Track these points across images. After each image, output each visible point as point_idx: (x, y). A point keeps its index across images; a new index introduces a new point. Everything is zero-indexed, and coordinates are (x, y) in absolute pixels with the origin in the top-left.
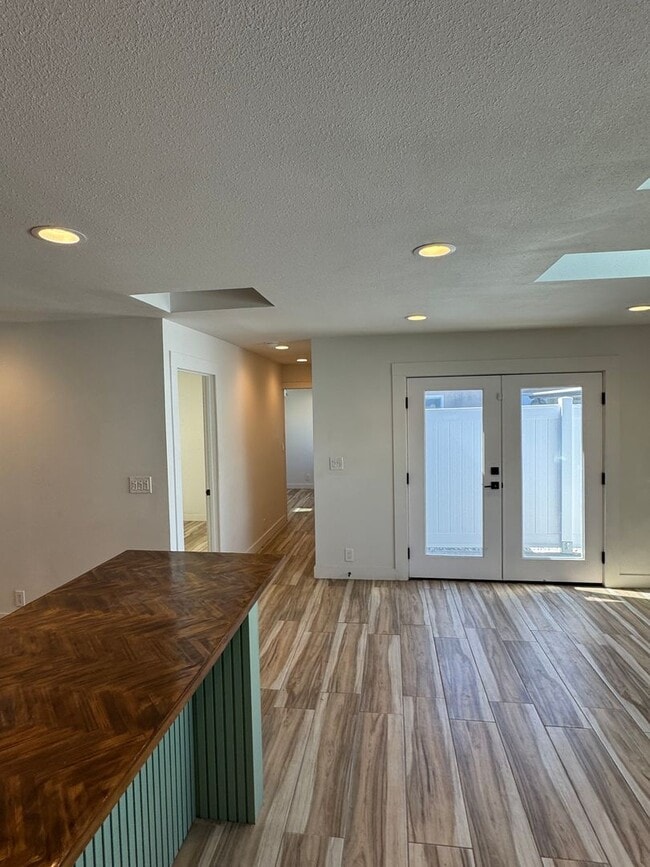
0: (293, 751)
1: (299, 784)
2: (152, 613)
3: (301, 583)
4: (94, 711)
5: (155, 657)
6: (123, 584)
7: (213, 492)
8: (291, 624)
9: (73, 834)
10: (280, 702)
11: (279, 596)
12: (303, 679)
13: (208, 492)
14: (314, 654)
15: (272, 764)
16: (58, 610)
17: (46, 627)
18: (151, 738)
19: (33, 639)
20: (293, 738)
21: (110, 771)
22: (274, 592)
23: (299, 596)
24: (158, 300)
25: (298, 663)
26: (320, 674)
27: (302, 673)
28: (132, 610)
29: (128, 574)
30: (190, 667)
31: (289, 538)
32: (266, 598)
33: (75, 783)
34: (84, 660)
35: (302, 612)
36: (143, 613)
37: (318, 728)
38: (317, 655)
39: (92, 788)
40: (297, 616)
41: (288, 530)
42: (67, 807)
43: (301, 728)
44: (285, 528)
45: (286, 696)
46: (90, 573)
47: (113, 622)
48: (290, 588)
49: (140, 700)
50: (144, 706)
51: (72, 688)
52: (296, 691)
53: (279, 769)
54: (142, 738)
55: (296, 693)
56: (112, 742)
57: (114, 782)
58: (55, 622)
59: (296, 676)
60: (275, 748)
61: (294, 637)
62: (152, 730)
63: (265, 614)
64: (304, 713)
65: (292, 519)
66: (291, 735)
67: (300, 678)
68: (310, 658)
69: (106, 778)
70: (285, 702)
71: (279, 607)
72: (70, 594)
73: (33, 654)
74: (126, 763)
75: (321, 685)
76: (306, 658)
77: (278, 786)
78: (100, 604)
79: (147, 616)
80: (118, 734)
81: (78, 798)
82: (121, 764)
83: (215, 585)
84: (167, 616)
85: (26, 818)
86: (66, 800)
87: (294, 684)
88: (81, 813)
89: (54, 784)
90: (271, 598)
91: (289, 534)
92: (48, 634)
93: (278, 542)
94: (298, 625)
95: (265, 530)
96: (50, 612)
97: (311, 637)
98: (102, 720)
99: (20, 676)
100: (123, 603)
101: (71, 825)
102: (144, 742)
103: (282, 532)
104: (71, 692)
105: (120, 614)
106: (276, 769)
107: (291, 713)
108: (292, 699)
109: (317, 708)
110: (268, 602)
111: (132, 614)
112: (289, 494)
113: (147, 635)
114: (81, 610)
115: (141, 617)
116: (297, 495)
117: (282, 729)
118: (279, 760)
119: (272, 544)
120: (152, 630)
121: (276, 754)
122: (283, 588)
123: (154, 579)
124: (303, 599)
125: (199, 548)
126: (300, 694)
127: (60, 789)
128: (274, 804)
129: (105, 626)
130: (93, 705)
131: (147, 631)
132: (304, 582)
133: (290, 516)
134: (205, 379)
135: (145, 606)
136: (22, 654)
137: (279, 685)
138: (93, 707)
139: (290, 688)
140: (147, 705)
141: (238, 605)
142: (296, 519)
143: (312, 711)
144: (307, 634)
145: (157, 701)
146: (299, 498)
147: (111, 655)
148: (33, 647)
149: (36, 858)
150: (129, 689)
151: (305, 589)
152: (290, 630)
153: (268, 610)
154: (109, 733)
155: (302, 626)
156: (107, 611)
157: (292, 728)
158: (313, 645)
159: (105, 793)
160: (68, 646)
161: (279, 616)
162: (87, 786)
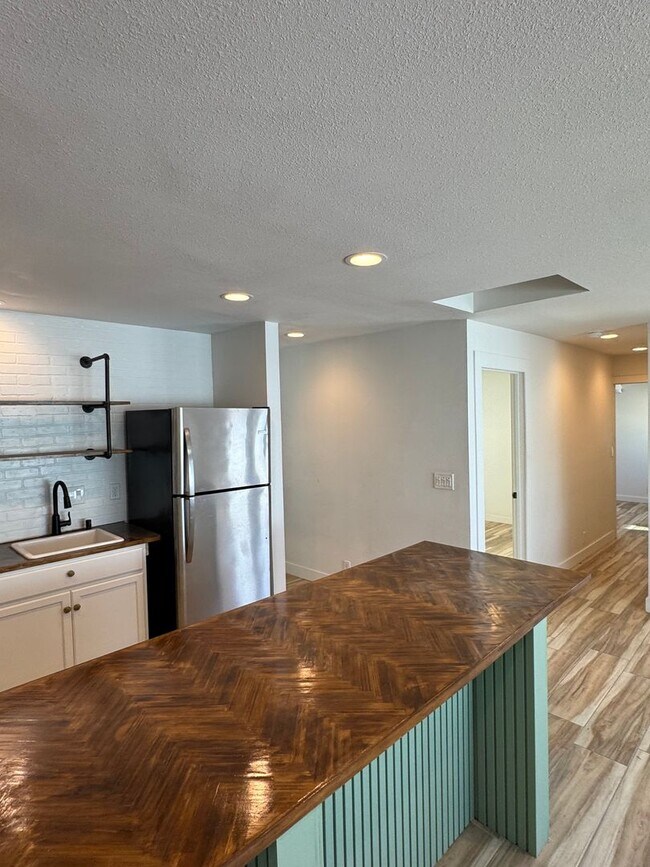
0: (592, 801)
1: (596, 841)
2: (434, 604)
3: (626, 614)
4: (371, 675)
5: (430, 645)
6: (415, 571)
7: (519, 495)
8: (608, 658)
9: (335, 768)
10: (583, 740)
11: (595, 622)
12: (616, 726)
13: (515, 495)
14: (635, 701)
15: (564, 804)
16: (360, 582)
17: (349, 594)
18: (411, 716)
19: (338, 601)
20: (593, 787)
21: (372, 730)
22: (591, 615)
23: (623, 628)
24: (462, 303)
25: (613, 705)
26: (639, 727)
27: (615, 718)
28: (418, 596)
29: (421, 562)
30: (460, 664)
31: (615, 559)
32: (579, 621)
33: (345, 728)
34: (372, 629)
35: (625, 647)
36: (427, 602)
37: (629, 788)
38: (638, 703)
39: (357, 738)
40: (618, 651)
41: (617, 548)
42: (336, 746)
43: (606, 781)
44: (612, 546)
45: (591, 737)
46: (390, 555)
47: (400, 603)
48: (610, 617)
49: (409, 679)
50: (412, 685)
51: (358, 650)
52: (606, 735)
53: (573, 814)
54: (403, 713)
55: (605, 738)
56: (379, 706)
57: (374, 741)
58: (357, 591)
59: (607, 718)
60: (570, 788)
61: (610, 674)
62: (413, 709)
63: (575, 638)
64: (612, 765)
65: (623, 538)
66: (591, 783)
67: (612, 723)
68: (627, 704)
69: (367, 734)
70: (588, 743)
71: (594, 635)
72: (372, 570)
73: (337, 613)
74: (386, 729)
75: (639, 740)
76: (623, 702)
77: (569, 831)
78: (393, 584)
79: (430, 605)
80: (385, 701)
81: (345, 741)
82: (382, 728)
83: (501, 590)
84: (447, 609)
85: (308, 739)
86: (336, 738)
87: (603, 727)
88: (344, 754)
89: (330, 721)
90: (584, 622)
91: (616, 553)
92: (350, 599)
93: (601, 561)
94: (618, 660)
95: (585, 545)
96: (354, 582)
97: (633, 680)
98: (375, 684)
99: (324, 627)
100: (412, 589)
101: (335, 761)
102: (404, 717)
103: (608, 551)
104: (357, 653)
105: (407, 598)
106: (568, 811)
107: (596, 758)
108: (597, 743)
109: (631, 767)
110: (580, 625)
111: (417, 599)
112: (622, 507)
113: (425, 622)
114: (377, 586)
115: (425, 604)
116: (633, 510)
117: (581, 772)
118: (573, 803)
119: (591, 563)
120: (431, 619)
121: (570, 796)
122: (601, 615)
123: (442, 572)
124: (627, 633)
125: (506, 552)
126: (610, 741)
127: (334, 728)
128: (561, 848)
129: (394, 605)
130: (371, 669)
131: (426, 619)
132: (630, 613)
133: (620, 533)
134: (513, 376)
135: (430, 594)
136: (329, 610)
137: (583, 720)
138: (370, 670)
139: (597, 731)
140: (413, 685)
141: (522, 617)
142: (627, 538)
143: (624, 767)
144: (627, 676)
145: (423, 685)
146: (636, 514)
147: (392, 631)
148: (337, 607)
149: (307, 773)
150: (400, 666)
151: (631, 621)
152: (605, 664)
153: (580, 635)
154: (378, 698)
155: (621, 664)
156: (397, 592)
157: (594, 774)
158: (634, 691)
159: (365, 746)
160: (362, 614)
161: (592, 645)
162: (353, 735)
